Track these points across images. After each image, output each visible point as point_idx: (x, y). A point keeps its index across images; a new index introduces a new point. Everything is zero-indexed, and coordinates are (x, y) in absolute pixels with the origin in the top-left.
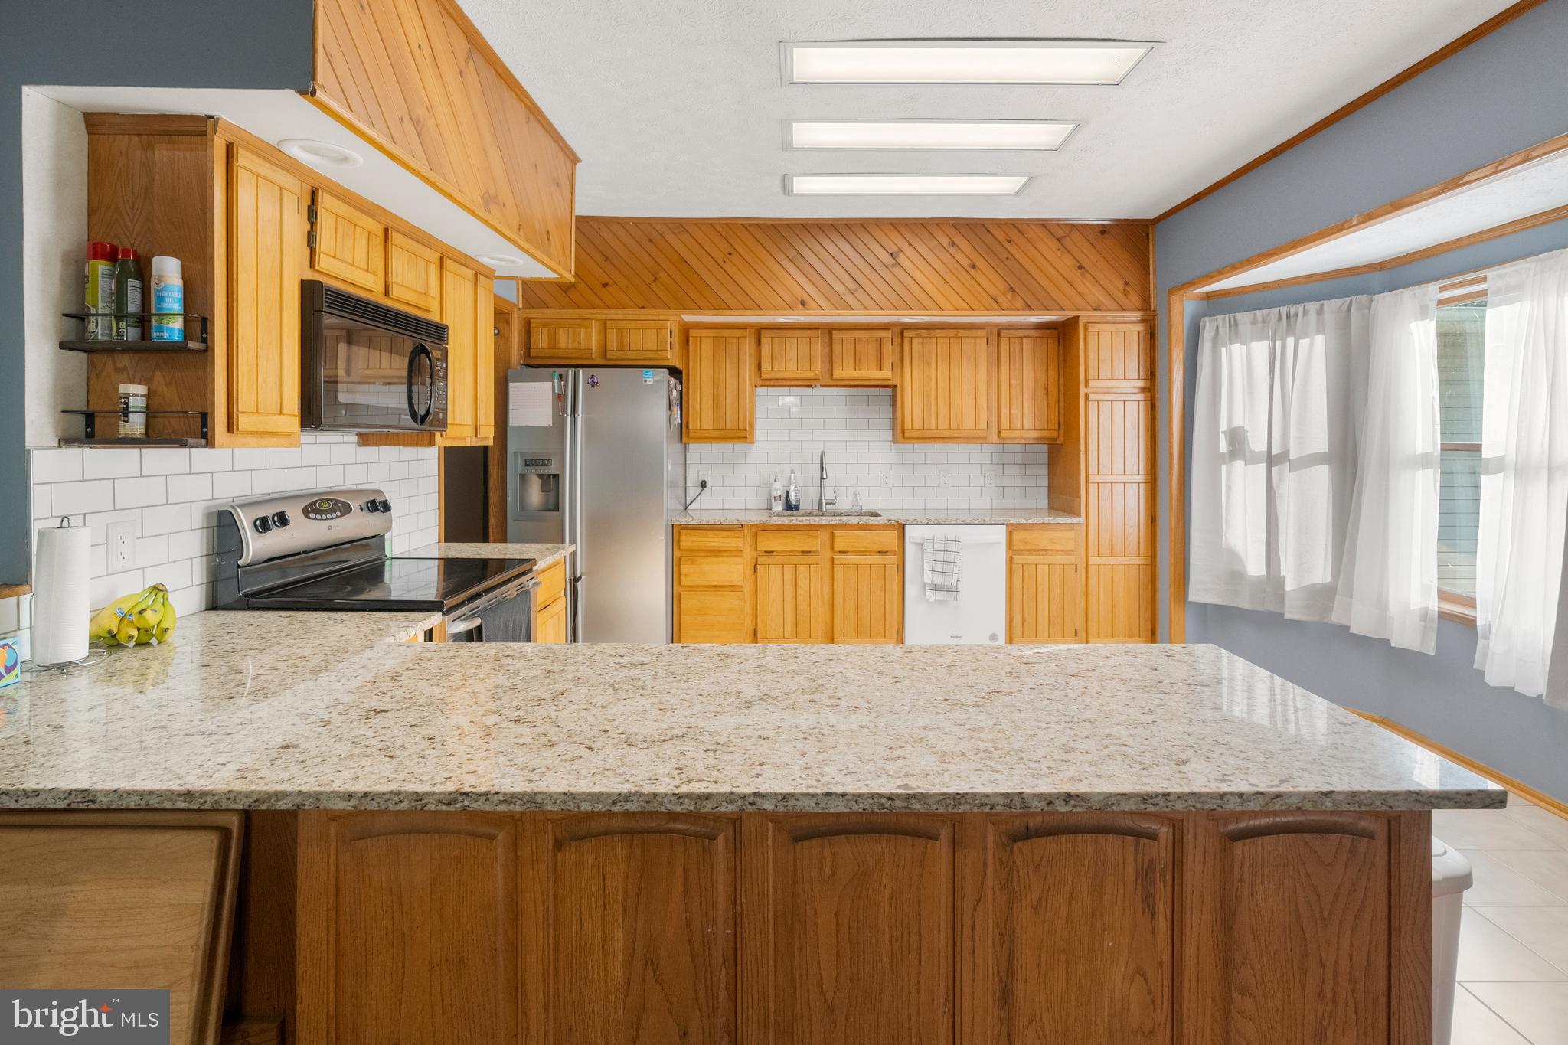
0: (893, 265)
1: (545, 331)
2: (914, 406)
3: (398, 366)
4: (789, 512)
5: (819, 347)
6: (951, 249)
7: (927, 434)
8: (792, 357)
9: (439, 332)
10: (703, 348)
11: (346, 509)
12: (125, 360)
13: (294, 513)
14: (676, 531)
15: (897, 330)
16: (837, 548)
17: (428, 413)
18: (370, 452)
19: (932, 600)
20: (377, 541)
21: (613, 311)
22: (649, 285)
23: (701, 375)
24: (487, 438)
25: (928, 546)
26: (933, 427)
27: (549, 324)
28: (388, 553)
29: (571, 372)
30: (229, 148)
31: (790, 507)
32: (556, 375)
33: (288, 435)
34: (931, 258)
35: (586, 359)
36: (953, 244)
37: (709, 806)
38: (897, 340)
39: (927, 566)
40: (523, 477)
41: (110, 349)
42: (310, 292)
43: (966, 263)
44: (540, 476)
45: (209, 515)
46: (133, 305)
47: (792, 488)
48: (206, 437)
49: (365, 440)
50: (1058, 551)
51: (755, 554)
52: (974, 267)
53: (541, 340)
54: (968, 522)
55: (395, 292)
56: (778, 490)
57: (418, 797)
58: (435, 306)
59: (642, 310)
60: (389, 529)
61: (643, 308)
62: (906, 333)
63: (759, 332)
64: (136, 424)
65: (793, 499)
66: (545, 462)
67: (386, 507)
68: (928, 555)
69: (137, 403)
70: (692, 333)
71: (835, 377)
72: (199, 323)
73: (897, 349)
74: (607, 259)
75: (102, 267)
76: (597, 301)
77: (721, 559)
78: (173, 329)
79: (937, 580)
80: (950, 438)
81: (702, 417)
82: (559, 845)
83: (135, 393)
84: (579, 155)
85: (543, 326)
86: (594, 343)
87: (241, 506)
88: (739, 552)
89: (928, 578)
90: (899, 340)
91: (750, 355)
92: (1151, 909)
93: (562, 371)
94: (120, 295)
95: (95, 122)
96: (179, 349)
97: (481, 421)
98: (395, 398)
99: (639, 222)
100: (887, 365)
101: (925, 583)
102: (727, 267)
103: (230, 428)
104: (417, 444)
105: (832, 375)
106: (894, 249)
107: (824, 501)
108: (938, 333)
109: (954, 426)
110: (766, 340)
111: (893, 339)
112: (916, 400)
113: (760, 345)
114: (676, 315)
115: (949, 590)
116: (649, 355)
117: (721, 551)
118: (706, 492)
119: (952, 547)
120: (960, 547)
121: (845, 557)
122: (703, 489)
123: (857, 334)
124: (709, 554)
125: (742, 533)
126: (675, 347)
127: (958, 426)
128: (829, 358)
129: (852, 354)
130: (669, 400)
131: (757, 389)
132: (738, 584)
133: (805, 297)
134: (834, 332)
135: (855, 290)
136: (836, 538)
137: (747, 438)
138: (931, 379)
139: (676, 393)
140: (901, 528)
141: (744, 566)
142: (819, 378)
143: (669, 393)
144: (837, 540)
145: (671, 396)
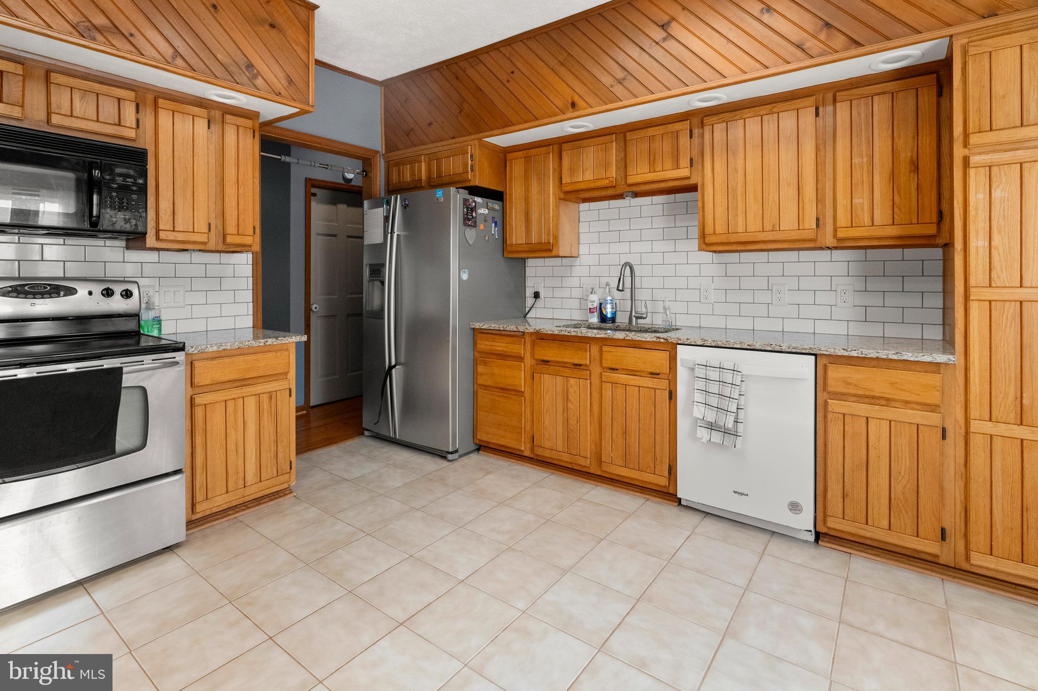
0: (665, 39)
1: (397, 168)
2: (716, 207)
4: (603, 325)
5: (614, 153)
7: (733, 238)
8: (589, 167)
9: (135, 156)
10: (517, 168)
11: (71, 293)
14: (476, 334)
15: (696, 121)
16: (604, 363)
19: (704, 440)
21: (435, 145)
22: (456, 116)
25: (701, 372)
26: (741, 229)
29: (393, 197)
31: (603, 319)
32: (385, 201)
35: (420, 187)
38: (696, 130)
39: (698, 397)
47: (609, 299)
50: (907, 402)
51: (534, 362)
54: (758, 347)
56: (594, 300)
58: (129, 134)
59: (453, 140)
61: (453, 138)
62: (706, 119)
63: (561, 145)
65: (609, 311)
66: (379, 269)
68: (701, 384)
70: (508, 156)
71: (629, 182)
73: (696, 140)
76: (425, 138)
77: (507, 362)
79: (711, 416)
80: (759, 242)
81: (517, 232)
85: (395, 165)
86: (424, 175)
88: (520, 359)
89: (699, 411)
90: (700, 131)
91: (554, 170)
97: (227, 231)
100: (684, 162)
101: (698, 420)
102: (513, 87)
105: (626, 182)
106: (666, 19)
107: (634, 314)
108: (747, 113)
109: (768, 227)
110: (566, 153)
111: (691, 131)
112: (718, 198)
113: (561, 159)
114: (474, 139)
115: (726, 432)
116: (457, 178)
117: (508, 356)
118: (540, 303)
119: (728, 377)
120: (739, 379)
121: (613, 374)
122: (536, 300)
123: (651, 131)
124: (498, 358)
125: (523, 340)
126: (477, 168)
127: (774, 226)
128: (624, 163)
129: (647, 153)
130: (466, 216)
131: (580, 205)
132: (520, 389)
133: (577, 99)
134: (628, 134)
135: (624, 79)
136: (604, 353)
137: (552, 251)
138: (737, 171)
139: (487, 211)
140: (671, 348)
141: (525, 372)
142: (614, 185)
143: (465, 210)
144: (605, 355)
145: (472, 213)
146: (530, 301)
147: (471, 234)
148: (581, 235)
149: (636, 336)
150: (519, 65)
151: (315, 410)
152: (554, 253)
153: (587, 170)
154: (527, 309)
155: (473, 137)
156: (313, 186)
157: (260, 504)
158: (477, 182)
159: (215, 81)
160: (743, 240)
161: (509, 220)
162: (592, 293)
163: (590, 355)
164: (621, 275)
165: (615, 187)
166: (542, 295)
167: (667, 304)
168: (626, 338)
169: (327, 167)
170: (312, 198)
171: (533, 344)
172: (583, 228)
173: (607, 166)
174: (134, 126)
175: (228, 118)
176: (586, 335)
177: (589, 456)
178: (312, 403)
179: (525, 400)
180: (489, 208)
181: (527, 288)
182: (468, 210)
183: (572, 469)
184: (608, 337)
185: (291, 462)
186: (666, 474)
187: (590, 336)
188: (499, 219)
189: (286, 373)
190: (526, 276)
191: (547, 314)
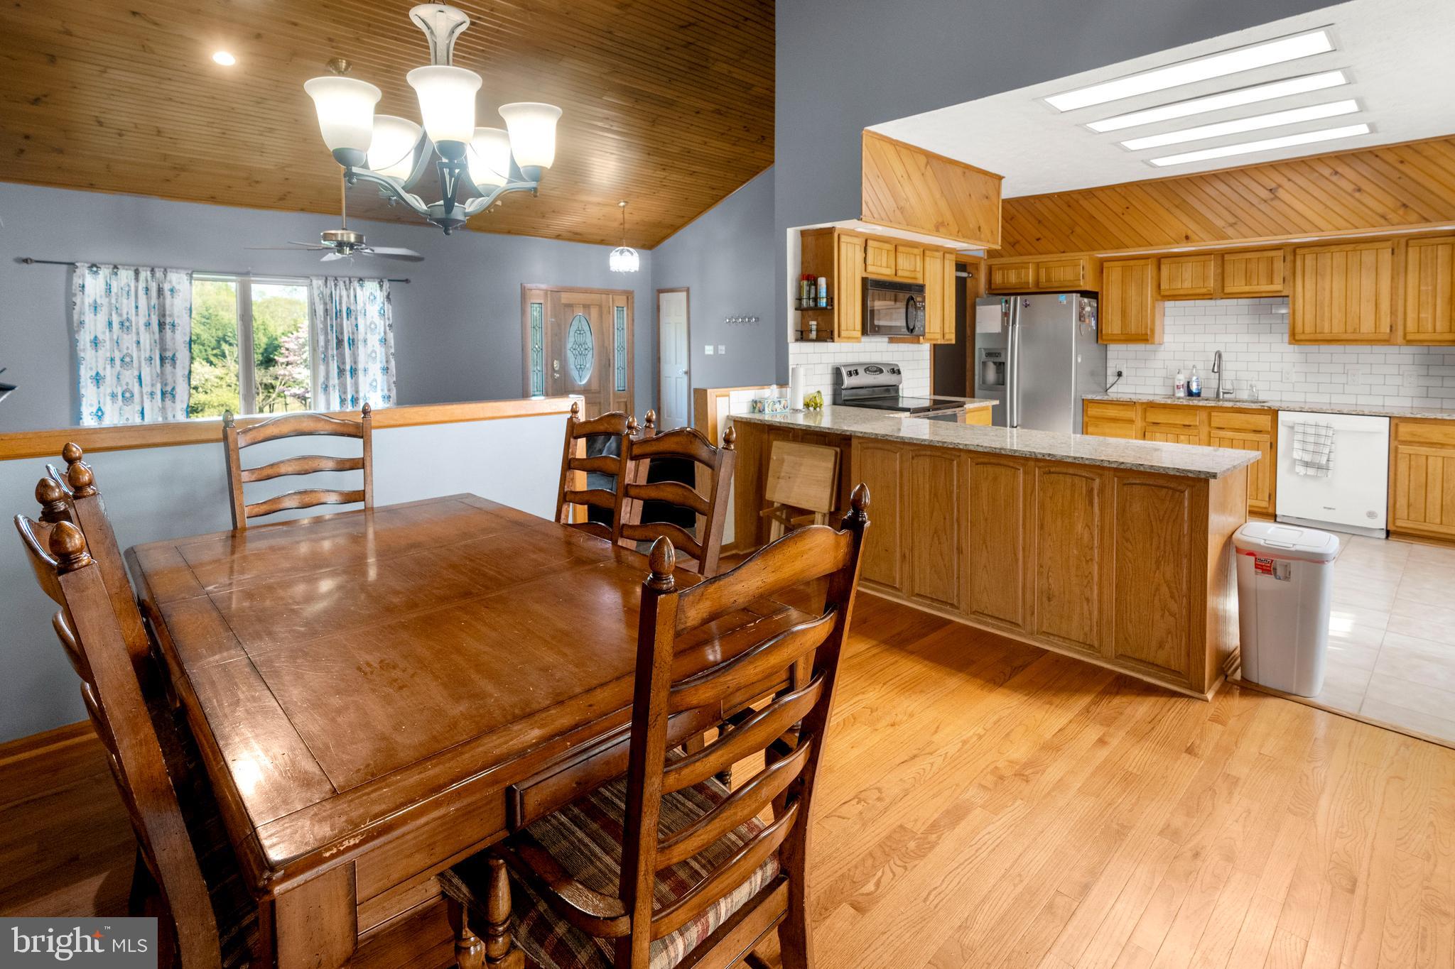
0: (1272, 199)
1: (1001, 272)
2: (1306, 311)
3: (901, 306)
4: (1190, 398)
5: (1212, 268)
6: (1334, 178)
7: (1319, 337)
8: (1187, 277)
9: (921, 289)
10: (1114, 275)
11: (881, 371)
12: (810, 313)
13: (861, 371)
14: (1086, 404)
15: (1289, 250)
16: (1213, 424)
17: (914, 328)
18: (895, 346)
19: (1301, 474)
20: (895, 388)
21: (1044, 256)
22: (1068, 236)
23: (1112, 296)
24: (951, 340)
25: (1300, 429)
26: (1326, 331)
27: (1004, 268)
28: (901, 394)
29: (1012, 298)
30: (839, 235)
31: (1191, 393)
32: (1004, 300)
33: (857, 338)
34: (1311, 188)
35: (1025, 288)
36: (1336, 173)
37: (945, 445)
38: (1289, 258)
40: (984, 364)
41: (809, 309)
42: (864, 280)
43: (1350, 187)
44: (995, 363)
45: (833, 369)
46: (812, 295)
47: (1194, 378)
48: (832, 340)
49: (891, 341)
51: (1144, 424)
52: (1359, 190)
53: (998, 278)
54: (1346, 412)
55: (900, 273)
56: (1181, 379)
57: (876, 434)
58: (919, 276)
59: (1064, 254)
60: (901, 383)
61: (1064, 252)
62: (1298, 251)
63: (1159, 259)
64: (813, 335)
65: (1194, 388)
66: (997, 355)
67: (899, 372)
68: (1299, 437)
69: (814, 328)
70: (1106, 265)
71: (1225, 291)
72: (830, 300)
73: (1289, 264)
74: (1040, 222)
75: (805, 283)
76: (1034, 251)
77: (1118, 425)
78: (823, 303)
79: (1307, 458)
80: (1342, 340)
81: (1113, 325)
82: (913, 458)
83: (813, 323)
84: (1002, 174)
85: (999, 269)
86: (1031, 279)
87: (844, 366)
88: (1131, 421)
89: (1297, 455)
90: (1292, 258)
91: (1152, 278)
92: (1091, 503)
93: (1007, 298)
94: (809, 292)
95: (803, 233)
96: (825, 309)
97: (947, 330)
98: (901, 322)
99: (1061, 195)
100: (1278, 279)
101: (1295, 460)
102: (1126, 218)
103: (839, 336)
104: (912, 343)
105: (1223, 290)
106: (1273, 185)
107: (1221, 390)
108: (1333, 248)
109: (1350, 329)
110: (1165, 266)
111: (1284, 257)
112: (1308, 307)
113: (1160, 270)
114: (1086, 255)
115: (1319, 467)
116: (1068, 284)
117: (1118, 420)
118: (1122, 380)
119: (1323, 432)
120: (1331, 432)
121: (1221, 432)
122: (1118, 378)
123: (1248, 255)
124: (1109, 421)
125: (1134, 408)
126: (1087, 277)
127: (1355, 329)
128: (1222, 277)
129: (1244, 272)
130: (1079, 313)
131: (1166, 302)
133: (1190, 233)
134: (1226, 256)
135: (1235, 224)
136: (1212, 417)
137: (1144, 339)
138: (1324, 289)
139: (1090, 308)
140: (1274, 413)
142: (1212, 291)
143: (1079, 309)
145: (1082, 311)
147: (1083, 327)
148: (1166, 327)
150: (1134, 203)
153: (1185, 280)
154: (1108, 385)
155: (1085, 253)
158: (1085, 287)
160: (1329, 338)
161: (1104, 313)
162: (1180, 374)
163: (1200, 418)
165: (1212, 294)
166: (1124, 374)
167: (1254, 383)
168: (1219, 406)
171: (1145, 411)
173: (1205, 278)
174: (919, 270)
175: (947, 255)
180: (1092, 305)
181: (1108, 368)
186: (1267, 499)
188: (1095, 314)
190: (1108, 358)
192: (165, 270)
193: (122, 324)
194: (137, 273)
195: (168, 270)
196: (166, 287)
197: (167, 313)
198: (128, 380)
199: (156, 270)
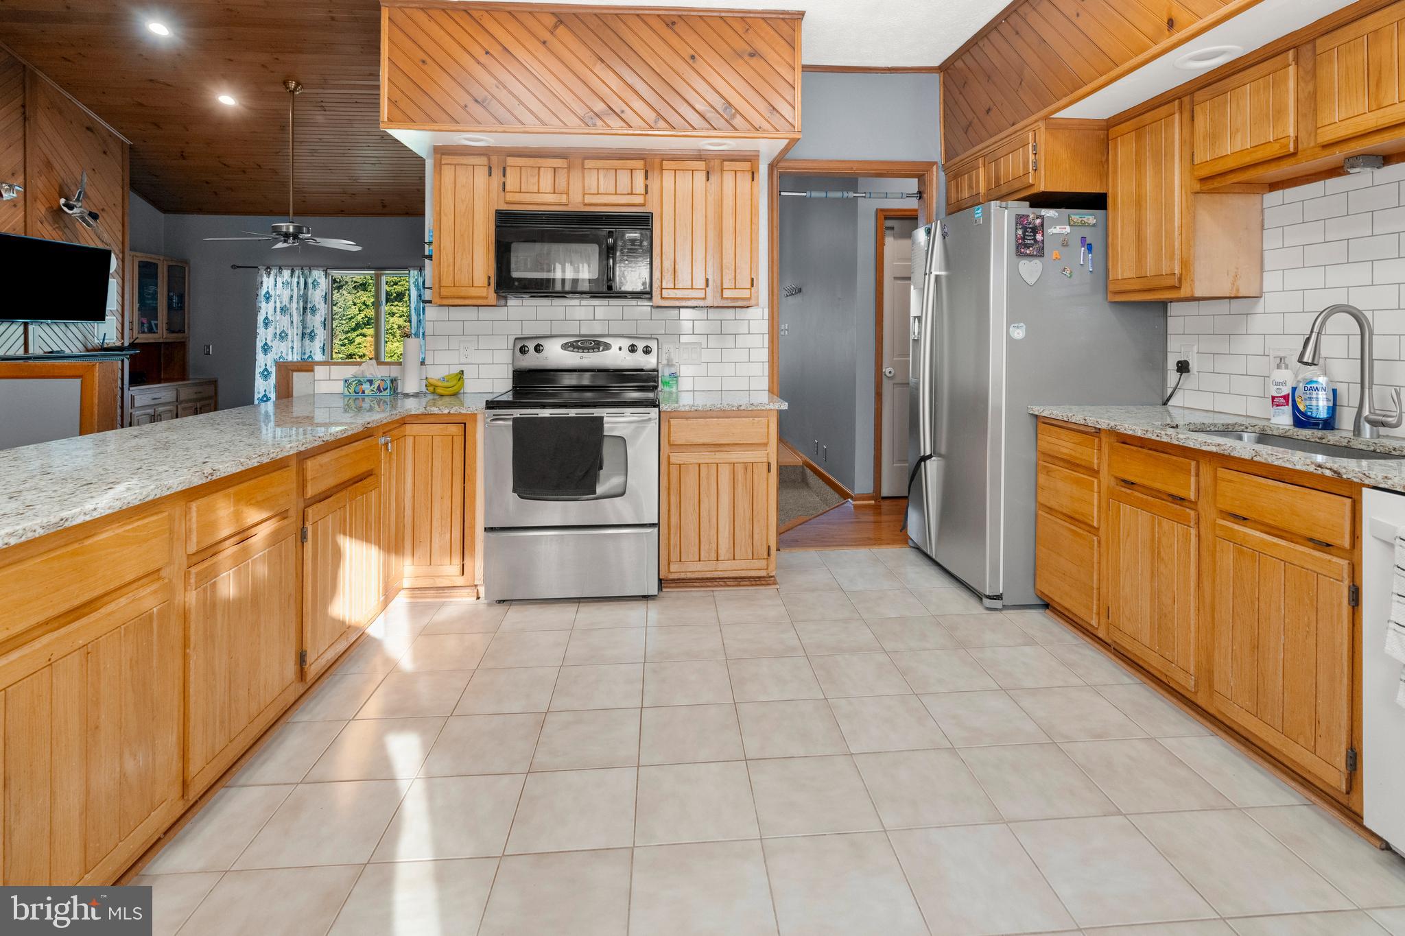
5: (1291, 84)
8: (1241, 124)
10: (1123, 151)
11: (605, 348)
13: (552, 347)
14: (1038, 425)
21: (993, 140)
22: (1017, 92)
27: (957, 174)
29: (934, 224)
32: (927, 230)
42: (497, 215)
51: (1113, 481)
55: (588, 200)
59: (1014, 128)
61: (1013, 124)
63: (1193, 95)
65: (1317, 406)
67: (648, 350)
70: (1111, 134)
71: (1322, 139)
74: (989, 77)
76: (985, 134)
81: (1124, 258)
85: (953, 178)
86: (982, 186)
91: (1183, 141)
105: (1317, 136)
107: (1365, 414)
110: (1202, 109)
113: (1193, 120)
114: (1036, 121)
116: (1017, 185)
117: (1077, 465)
118: (1189, 381)
121: (1236, 527)
122: (1181, 375)
124: (1066, 466)
125: (1096, 440)
126: (1042, 166)
128: (1311, 104)
130: (1020, 241)
131: (1264, 195)
132: (1091, 523)
133: (1176, 11)
136: (1219, 482)
137: (1179, 288)
139: (1068, 229)
141: (1100, 496)
142: (1292, 150)
143: (1020, 232)
144: (1222, 486)
145: (1035, 236)
146: (1173, 377)
147: (1030, 269)
148: (1266, 254)
149: (1274, 458)
151: (887, 502)
152: (1184, 292)
153: (1237, 131)
154: (1169, 391)
155: (1036, 116)
156: (886, 218)
157: (740, 585)
158: (1042, 187)
159: (694, 133)
161: (1113, 240)
162: (1279, 367)
163: (1198, 483)
164: (1312, 332)
165: (1294, 154)
166: (1193, 366)
168: (1255, 459)
169: (864, 195)
170: (888, 232)
171: (1112, 450)
172: (1271, 240)
173: (1279, 113)
174: (643, 191)
175: (726, 165)
176: (1185, 445)
177: (1192, 670)
178: (885, 492)
179: (1099, 542)
180: (1072, 223)
181: (1169, 354)
182: (1024, 233)
183: (1166, 684)
184: (1222, 452)
185: (769, 547)
187: (1192, 446)
188: (1095, 240)
189: (766, 445)
190: (1168, 333)
191: (1204, 402)
192: (310, 268)
193: (282, 309)
194: (293, 272)
195: (312, 268)
196: (310, 281)
197: (309, 300)
198: (282, 350)
199: (304, 268)
